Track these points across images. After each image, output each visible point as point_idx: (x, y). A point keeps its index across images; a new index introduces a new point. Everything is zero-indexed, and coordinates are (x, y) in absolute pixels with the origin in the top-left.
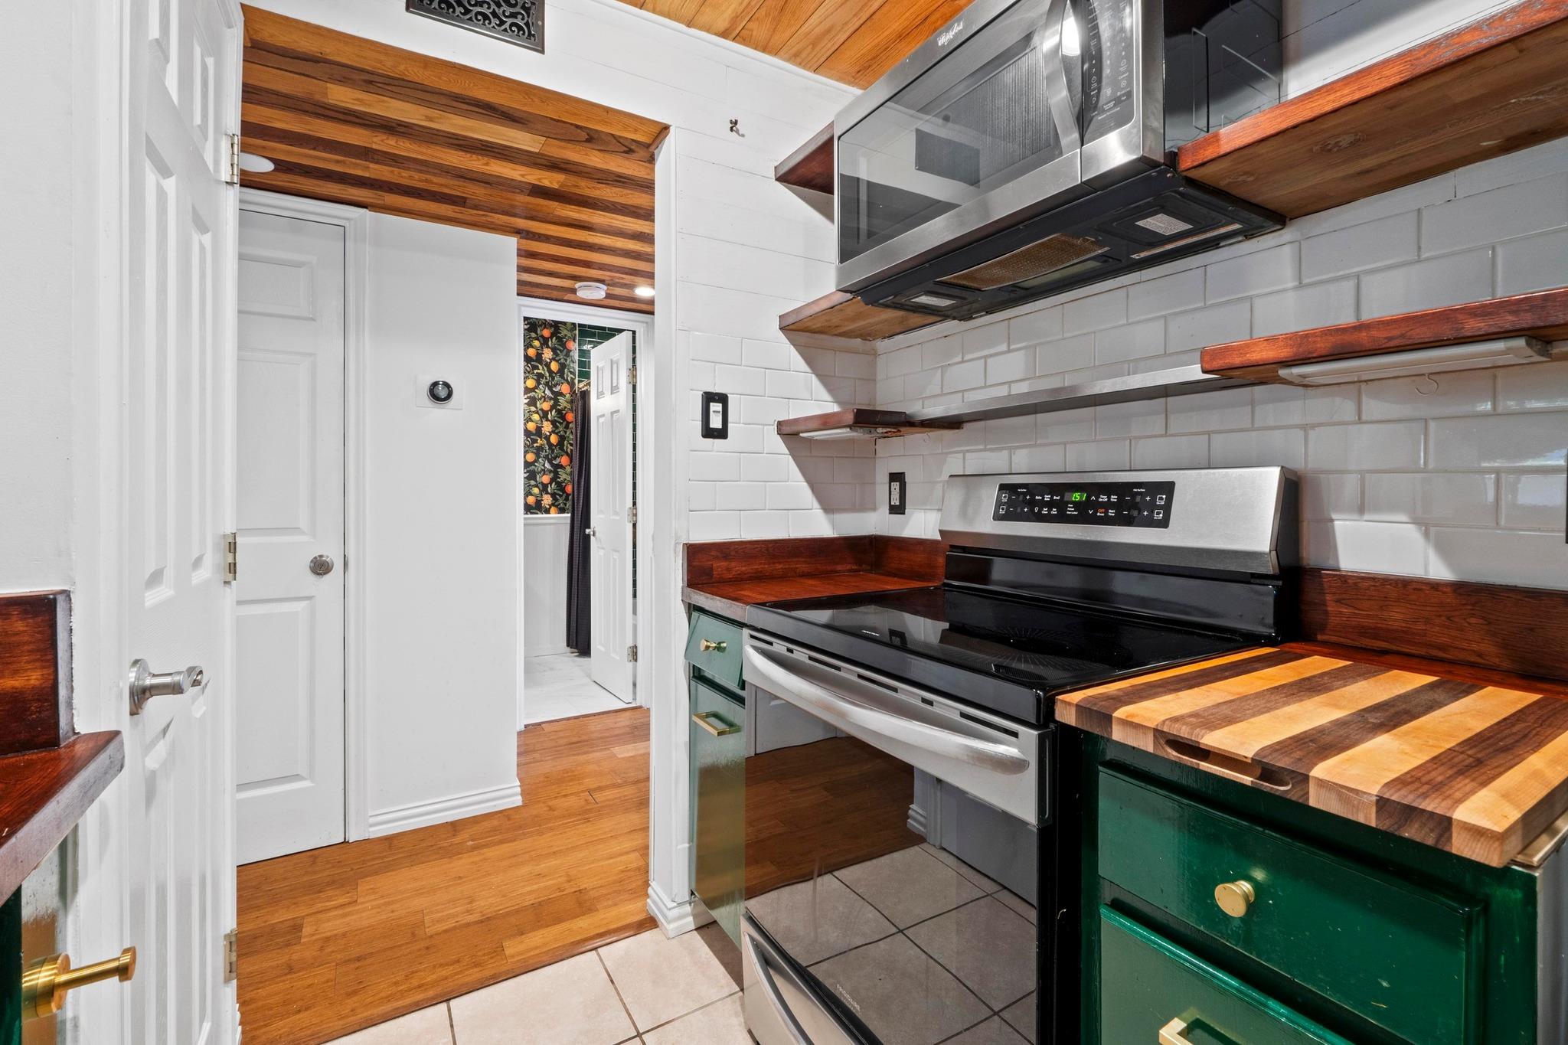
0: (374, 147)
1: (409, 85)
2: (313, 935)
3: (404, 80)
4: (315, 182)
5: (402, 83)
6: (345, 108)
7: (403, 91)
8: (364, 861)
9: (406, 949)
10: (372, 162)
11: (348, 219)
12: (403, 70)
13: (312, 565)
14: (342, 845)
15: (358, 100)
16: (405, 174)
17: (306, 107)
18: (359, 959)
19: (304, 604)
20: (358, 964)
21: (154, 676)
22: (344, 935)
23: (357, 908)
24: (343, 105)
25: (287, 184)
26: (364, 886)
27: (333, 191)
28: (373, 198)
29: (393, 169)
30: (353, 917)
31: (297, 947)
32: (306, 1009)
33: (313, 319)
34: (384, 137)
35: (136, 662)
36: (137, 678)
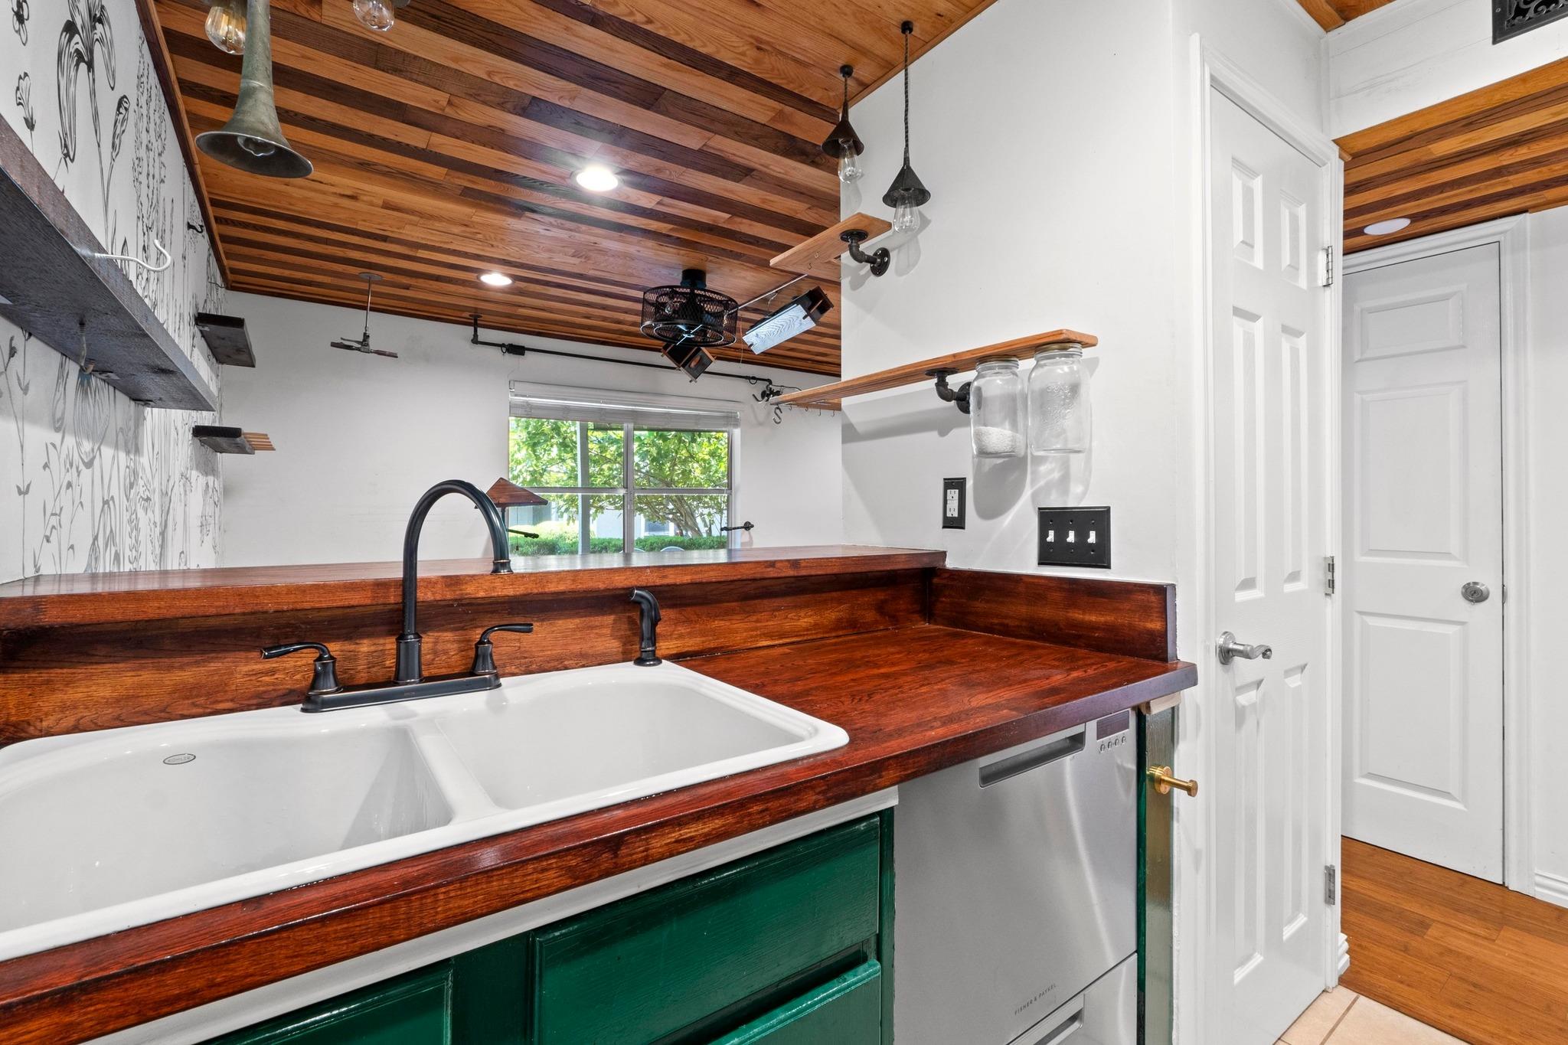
0: (1505, 163)
1: (1512, 104)
2: (1437, 939)
3: (1506, 104)
4: (1457, 214)
5: (1505, 107)
6: (1457, 152)
7: (1509, 111)
8: (1519, 913)
9: (1533, 1012)
10: (1510, 175)
11: (1501, 233)
12: (1498, 98)
13: (1464, 591)
14: (1500, 887)
15: (1464, 141)
16: (1556, 167)
17: (1418, 169)
18: (1475, 985)
19: (1457, 628)
20: (1472, 988)
21: (1235, 643)
22: (1469, 958)
23: (1491, 946)
24: (1454, 150)
25: (1429, 227)
26: (1508, 933)
27: (1480, 213)
28: (1529, 201)
29: (1539, 169)
30: (1485, 951)
31: (1419, 939)
32: (1408, 985)
33: (1463, 347)
34: (1511, 152)
35: (1225, 633)
36: (1225, 643)
